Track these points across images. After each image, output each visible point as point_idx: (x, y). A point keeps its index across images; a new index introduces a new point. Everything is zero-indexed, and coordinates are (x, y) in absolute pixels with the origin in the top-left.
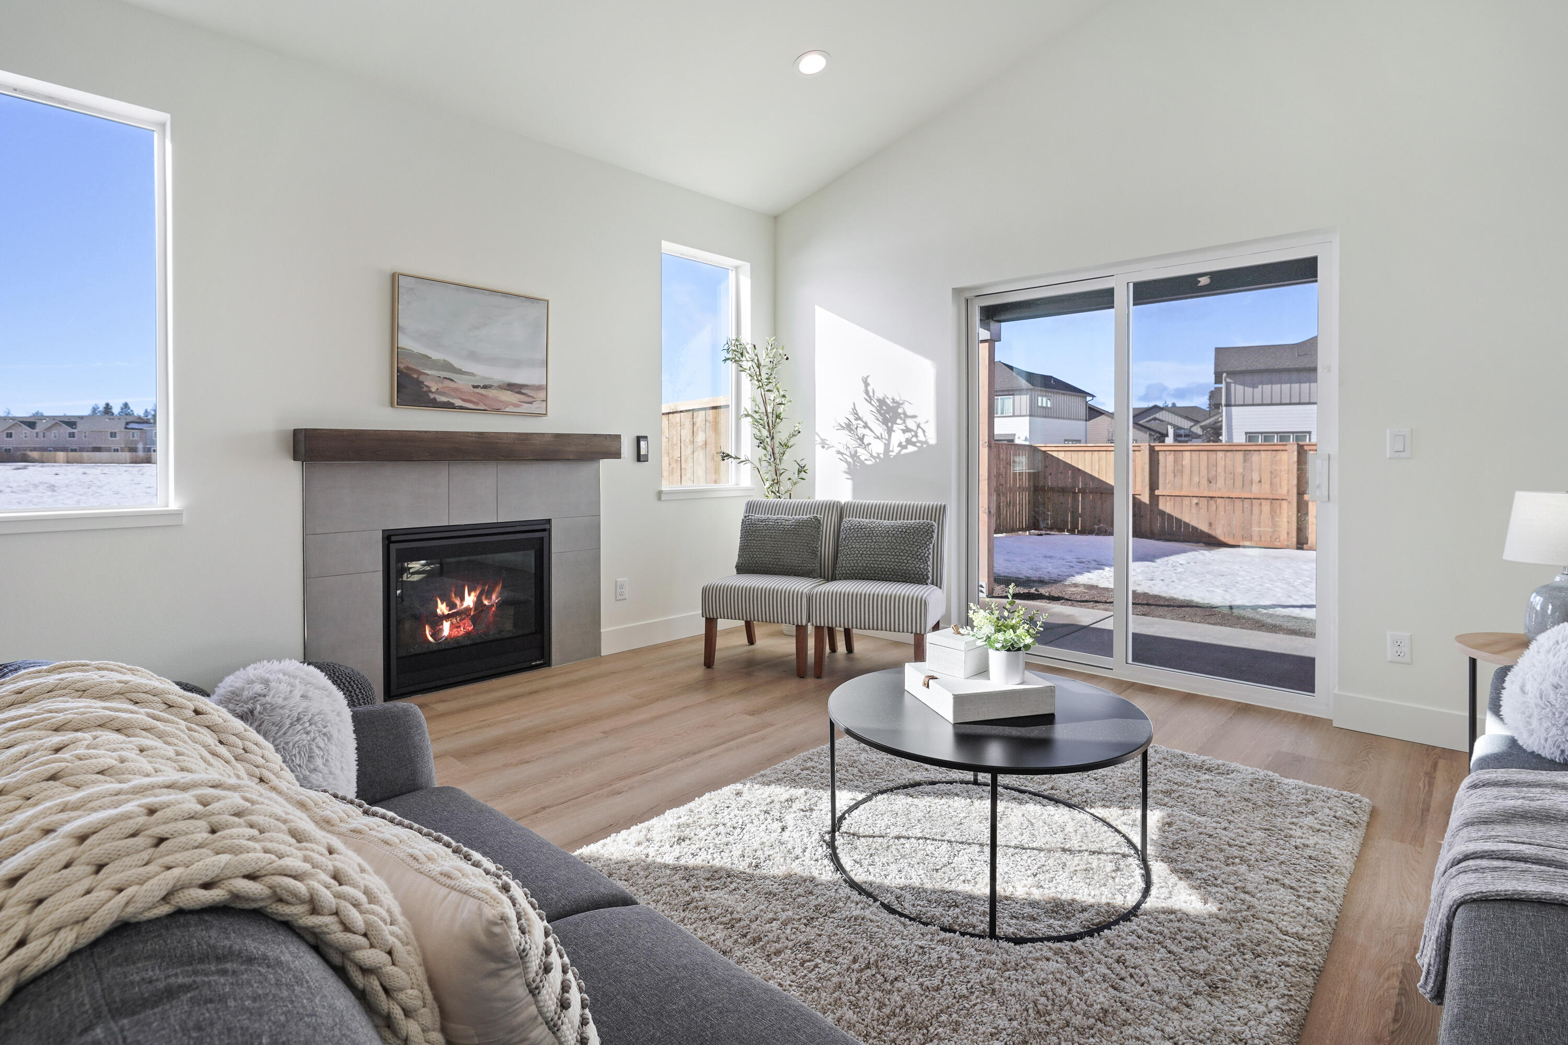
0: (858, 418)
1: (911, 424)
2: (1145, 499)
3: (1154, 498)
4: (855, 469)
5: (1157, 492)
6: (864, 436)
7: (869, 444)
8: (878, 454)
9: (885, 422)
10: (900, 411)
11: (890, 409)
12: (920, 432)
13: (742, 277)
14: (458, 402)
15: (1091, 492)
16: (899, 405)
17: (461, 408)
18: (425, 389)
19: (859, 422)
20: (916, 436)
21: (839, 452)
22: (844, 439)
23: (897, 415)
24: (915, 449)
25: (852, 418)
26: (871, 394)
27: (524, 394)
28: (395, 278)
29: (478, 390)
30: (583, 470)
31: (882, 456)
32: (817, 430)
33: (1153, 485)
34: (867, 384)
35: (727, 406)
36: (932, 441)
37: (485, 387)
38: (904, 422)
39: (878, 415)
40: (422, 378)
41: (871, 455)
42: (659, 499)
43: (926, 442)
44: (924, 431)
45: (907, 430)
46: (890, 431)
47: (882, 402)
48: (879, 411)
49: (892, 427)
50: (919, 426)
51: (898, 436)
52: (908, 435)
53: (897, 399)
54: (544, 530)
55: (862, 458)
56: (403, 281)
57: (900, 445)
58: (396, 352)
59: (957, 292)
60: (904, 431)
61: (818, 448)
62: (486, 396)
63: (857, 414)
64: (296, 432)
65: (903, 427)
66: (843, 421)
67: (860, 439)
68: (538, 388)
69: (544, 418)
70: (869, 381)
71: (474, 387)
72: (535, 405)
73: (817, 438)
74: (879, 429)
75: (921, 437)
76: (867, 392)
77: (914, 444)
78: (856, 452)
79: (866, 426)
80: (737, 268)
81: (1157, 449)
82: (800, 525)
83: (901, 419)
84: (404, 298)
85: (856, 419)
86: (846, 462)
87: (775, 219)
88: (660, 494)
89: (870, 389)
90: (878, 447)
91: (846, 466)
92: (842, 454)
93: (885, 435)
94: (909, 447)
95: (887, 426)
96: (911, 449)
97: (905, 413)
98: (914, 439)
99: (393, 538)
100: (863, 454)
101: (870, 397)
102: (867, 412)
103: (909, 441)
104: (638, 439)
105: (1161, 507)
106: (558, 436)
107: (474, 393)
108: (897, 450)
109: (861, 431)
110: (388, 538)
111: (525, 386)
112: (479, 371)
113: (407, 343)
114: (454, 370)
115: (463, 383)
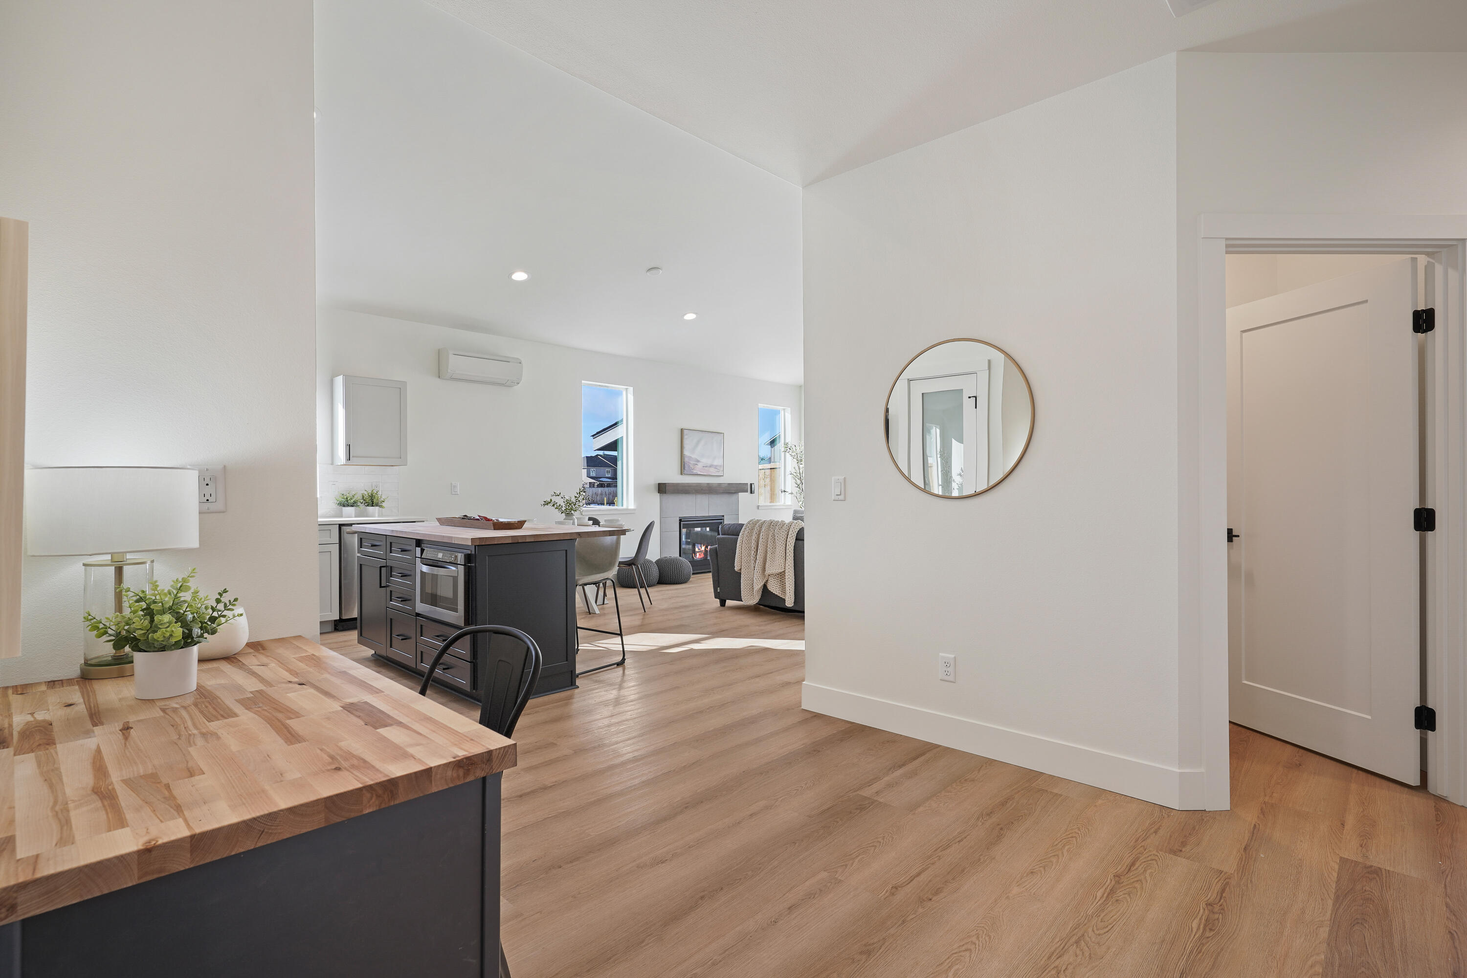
13: (786, 414)
14: (699, 473)
17: (700, 475)
18: (690, 469)
27: (717, 469)
28: (682, 430)
30: (734, 497)
35: (780, 468)
37: (706, 467)
40: (690, 464)
42: (758, 509)
54: (722, 519)
56: (685, 432)
58: (682, 456)
62: (706, 470)
64: (659, 484)
68: (721, 466)
69: (723, 477)
71: (704, 467)
72: (721, 472)
80: (785, 410)
84: (685, 437)
88: (758, 507)
99: (682, 520)
104: (751, 484)
106: (729, 484)
107: (703, 469)
110: (680, 520)
111: (716, 466)
112: (705, 461)
113: (687, 453)
114: (698, 461)
115: (700, 465)
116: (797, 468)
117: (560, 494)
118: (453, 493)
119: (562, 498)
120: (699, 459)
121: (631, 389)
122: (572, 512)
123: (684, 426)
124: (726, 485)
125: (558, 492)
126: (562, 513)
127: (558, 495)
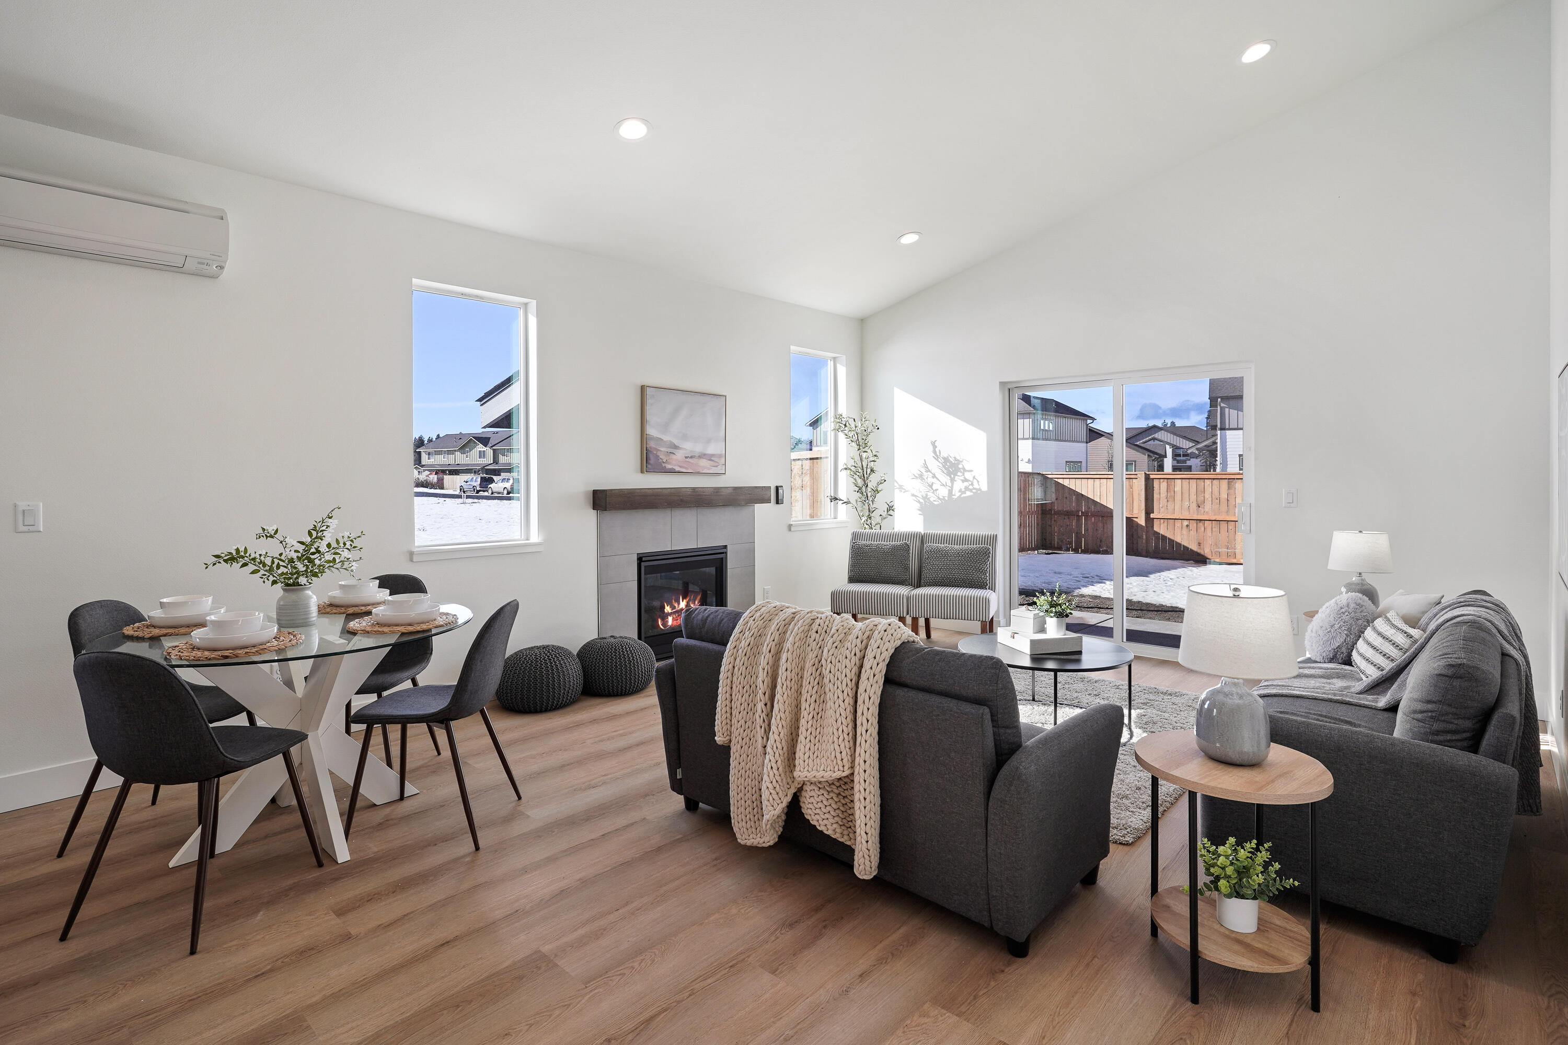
0: (928, 471)
1: (968, 476)
2: (1142, 521)
3: (1149, 521)
4: (927, 509)
5: (1152, 516)
6: (932, 484)
7: (937, 490)
8: (943, 497)
9: (949, 474)
10: (960, 466)
11: (952, 465)
12: (975, 482)
13: (839, 366)
14: (677, 469)
15: (1093, 515)
16: (959, 462)
17: (679, 472)
18: (660, 461)
19: (929, 473)
20: (972, 484)
21: (913, 495)
22: (918, 487)
23: (958, 470)
24: (972, 494)
25: (923, 470)
26: (938, 454)
27: (713, 461)
28: (643, 388)
29: (687, 460)
30: (744, 512)
31: (946, 498)
32: (896, 479)
33: (1149, 509)
34: (935, 447)
35: (827, 458)
36: (984, 487)
37: (691, 457)
38: (963, 475)
39: (944, 469)
40: (659, 454)
41: (939, 498)
42: (790, 530)
43: (980, 489)
44: (978, 482)
45: (966, 480)
46: (953, 480)
47: (946, 460)
48: (944, 466)
49: (954, 477)
50: (974, 478)
51: (959, 485)
52: (966, 484)
53: (958, 458)
54: (723, 553)
55: (932, 499)
56: (649, 391)
57: (960, 491)
58: (643, 436)
59: (1003, 384)
60: (963, 481)
61: (897, 491)
62: (692, 463)
63: (927, 468)
64: (594, 491)
65: (962, 478)
66: (917, 473)
67: (929, 485)
68: (720, 456)
69: (724, 476)
70: (936, 444)
71: (686, 457)
72: (719, 467)
73: (896, 484)
74: (945, 479)
75: (976, 486)
76: (935, 452)
77: (971, 490)
78: (927, 495)
79: (934, 476)
80: (835, 359)
81: (1152, 477)
82: (895, 549)
83: (961, 472)
84: (649, 401)
85: (927, 471)
86: (919, 502)
87: (862, 322)
88: (790, 527)
89: (937, 450)
90: (943, 492)
91: (919, 505)
92: (916, 496)
93: (949, 483)
94: (967, 492)
95: (950, 477)
96: (968, 494)
97: (964, 468)
98: (971, 487)
99: (644, 559)
100: (932, 497)
101: (937, 455)
102: (934, 466)
103: (967, 488)
104: (777, 488)
105: (1156, 529)
106: (735, 489)
107: (686, 461)
108: (958, 494)
109: (930, 480)
110: (640, 559)
111: (713, 455)
112: (689, 447)
113: (651, 431)
114: (676, 447)
115: (680, 455)
116: (857, 458)
117: (277, 531)
118: (26, 529)
119: (281, 542)
120: (676, 442)
121: (533, 304)
122: (302, 580)
123: (646, 383)
124: (730, 491)
125: (271, 530)
126: (274, 582)
127: (271, 537)
